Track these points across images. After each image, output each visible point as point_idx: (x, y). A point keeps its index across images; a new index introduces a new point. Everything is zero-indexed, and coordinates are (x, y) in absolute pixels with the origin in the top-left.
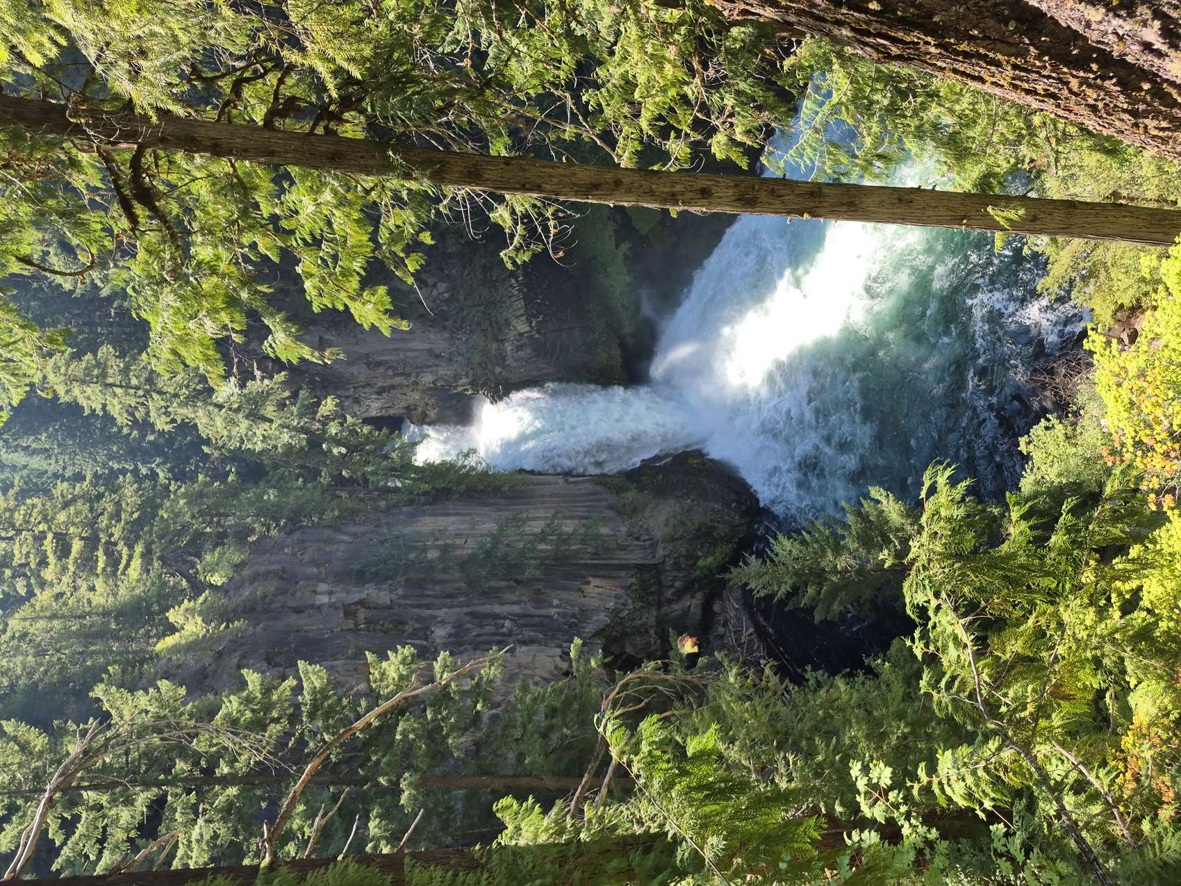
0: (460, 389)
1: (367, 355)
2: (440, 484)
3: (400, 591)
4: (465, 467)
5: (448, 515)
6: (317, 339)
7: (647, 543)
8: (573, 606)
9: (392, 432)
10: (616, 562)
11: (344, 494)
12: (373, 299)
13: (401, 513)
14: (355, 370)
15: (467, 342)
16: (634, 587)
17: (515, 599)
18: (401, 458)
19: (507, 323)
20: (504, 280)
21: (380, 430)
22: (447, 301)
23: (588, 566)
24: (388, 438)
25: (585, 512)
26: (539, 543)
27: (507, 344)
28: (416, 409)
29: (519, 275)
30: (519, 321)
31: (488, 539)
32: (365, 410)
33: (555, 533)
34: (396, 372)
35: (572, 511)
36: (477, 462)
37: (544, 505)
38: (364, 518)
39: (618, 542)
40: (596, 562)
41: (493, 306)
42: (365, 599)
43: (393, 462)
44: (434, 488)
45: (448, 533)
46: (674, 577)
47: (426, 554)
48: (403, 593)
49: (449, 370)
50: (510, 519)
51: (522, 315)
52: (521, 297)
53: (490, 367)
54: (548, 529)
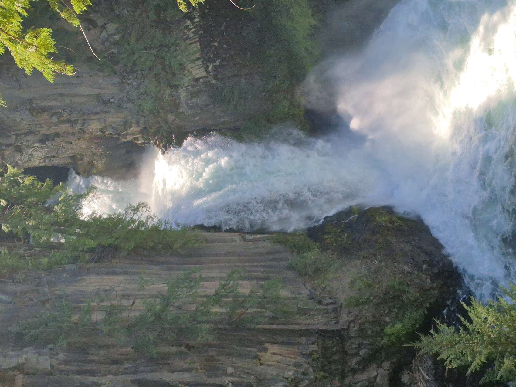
0: (129, 138)
1: (30, 101)
2: (106, 241)
3: (61, 356)
4: (133, 221)
5: (115, 273)
7: (330, 307)
8: (247, 374)
9: (56, 183)
10: (297, 327)
11: (3, 250)
12: (36, 42)
13: (64, 271)
14: (17, 117)
15: (138, 88)
16: (315, 356)
17: (186, 366)
18: (65, 211)
19: (182, 67)
20: (179, 21)
21: (43, 181)
22: (116, 43)
23: (265, 331)
24: (51, 189)
25: (263, 272)
26: (212, 305)
27: (181, 90)
28: (82, 159)
29: (195, 18)
30: (194, 66)
31: (158, 300)
32: (27, 159)
33: (231, 294)
34: (62, 119)
35: (249, 272)
36: (147, 217)
37: (218, 265)
38: (24, 276)
39: (299, 306)
40: (275, 327)
41: (166, 49)
42: (24, 364)
43: (57, 216)
44: (100, 245)
45: (114, 293)
46: (359, 344)
47: (90, 316)
48: (65, 358)
49: (118, 117)
50: (181, 279)
51: (198, 59)
52: (197, 39)
53: (162, 115)
54: (223, 290)
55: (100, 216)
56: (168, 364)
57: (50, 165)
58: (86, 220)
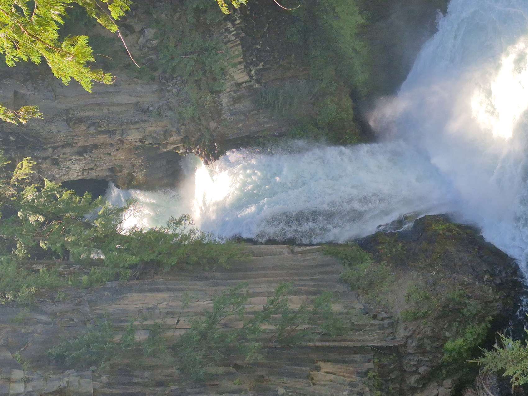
0: (170, 148)
1: (67, 111)
2: (148, 256)
3: (104, 379)
4: (176, 235)
5: (158, 290)
6: (11, 95)
7: (386, 322)
8: (299, 394)
9: (95, 197)
10: (351, 344)
11: (41, 268)
12: (73, 51)
13: (105, 289)
14: (53, 128)
15: (178, 95)
16: (371, 374)
17: (235, 387)
18: (105, 226)
19: (223, 71)
20: (220, 23)
21: (82, 195)
22: (155, 49)
23: (317, 349)
24: (90, 204)
25: (314, 286)
26: (261, 322)
27: (222, 96)
28: (121, 172)
29: (236, 20)
30: (236, 70)
31: (204, 318)
32: (64, 172)
33: (279, 310)
34: (99, 129)
35: (299, 285)
36: (190, 230)
37: (266, 279)
38: (63, 295)
39: (353, 321)
40: (327, 344)
41: (206, 53)
42: (65, 387)
43: (96, 231)
44: (142, 260)
45: (157, 311)
46: (418, 361)
47: (133, 335)
48: (108, 380)
49: (157, 126)
50: (228, 295)
51: (240, 63)
52: (239, 42)
53: (203, 122)
54: (272, 306)
55: (141, 231)
56: (217, 385)
57: (88, 178)
58: (128, 234)
